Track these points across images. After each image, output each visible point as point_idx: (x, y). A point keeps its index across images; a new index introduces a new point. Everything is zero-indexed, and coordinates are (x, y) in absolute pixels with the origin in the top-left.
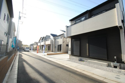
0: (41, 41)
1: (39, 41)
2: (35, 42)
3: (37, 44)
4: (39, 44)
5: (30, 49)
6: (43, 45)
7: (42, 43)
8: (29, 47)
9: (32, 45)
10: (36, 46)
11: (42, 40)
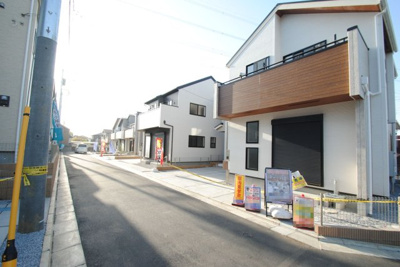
0: (117, 128)
1: (114, 128)
2: (105, 131)
3: (109, 137)
4: (113, 137)
5: (91, 149)
6: (121, 140)
7: (119, 135)
8: (90, 142)
9: (97, 137)
10: (107, 141)
11: (120, 125)
